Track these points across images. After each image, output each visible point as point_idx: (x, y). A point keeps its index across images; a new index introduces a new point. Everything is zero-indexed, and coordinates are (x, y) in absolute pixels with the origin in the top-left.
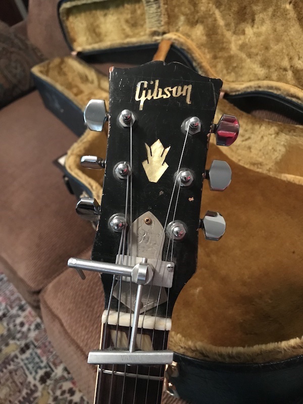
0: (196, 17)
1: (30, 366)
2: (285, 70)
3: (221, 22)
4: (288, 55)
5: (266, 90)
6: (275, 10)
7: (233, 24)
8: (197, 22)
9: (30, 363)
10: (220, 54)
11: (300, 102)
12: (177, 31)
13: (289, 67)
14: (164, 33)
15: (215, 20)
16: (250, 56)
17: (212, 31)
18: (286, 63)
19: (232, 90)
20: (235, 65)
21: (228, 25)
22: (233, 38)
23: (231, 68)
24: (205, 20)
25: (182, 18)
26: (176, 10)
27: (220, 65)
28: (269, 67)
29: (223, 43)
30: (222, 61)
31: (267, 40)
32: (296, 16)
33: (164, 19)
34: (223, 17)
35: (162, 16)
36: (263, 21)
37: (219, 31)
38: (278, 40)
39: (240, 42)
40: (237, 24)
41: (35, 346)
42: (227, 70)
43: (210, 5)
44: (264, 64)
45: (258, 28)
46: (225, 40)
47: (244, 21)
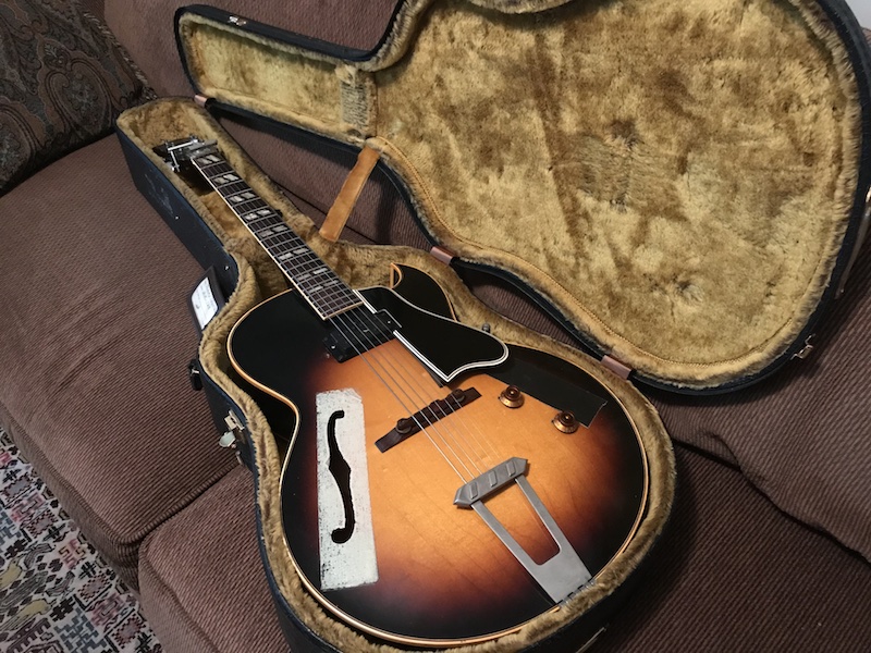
0: (421, 132)
1: (74, 641)
2: (537, 250)
3: (456, 154)
4: (541, 233)
5: (509, 271)
6: (529, 170)
7: (473, 163)
8: (421, 138)
9: (73, 636)
10: (452, 195)
11: (551, 301)
12: (390, 138)
13: (541, 249)
14: (368, 137)
15: (448, 147)
16: (493, 215)
17: (442, 161)
18: (538, 242)
19: (465, 253)
20: (472, 219)
21: (465, 161)
22: (472, 182)
23: (465, 220)
24: (434, 141)
25: (399, 123)
26: (391, 109)
27: (450, 211)
28: (517, 239)
29: (457, 182)
30: (454, 206)
31: (516, 202)
32: (555, 188)
33: (370, 117)
34: (461, 148)
35: (368, 112)
36: (513, 177)
37: (453, 164)
38: (531, 208)
39: (481, 191)
40: (478, 166)
41: (84, 607)
42: (460, 221)
43: (443, 125)
44: (511, 231)
45: (506, 182)
46: (459, 179)
47: (488, 166)
